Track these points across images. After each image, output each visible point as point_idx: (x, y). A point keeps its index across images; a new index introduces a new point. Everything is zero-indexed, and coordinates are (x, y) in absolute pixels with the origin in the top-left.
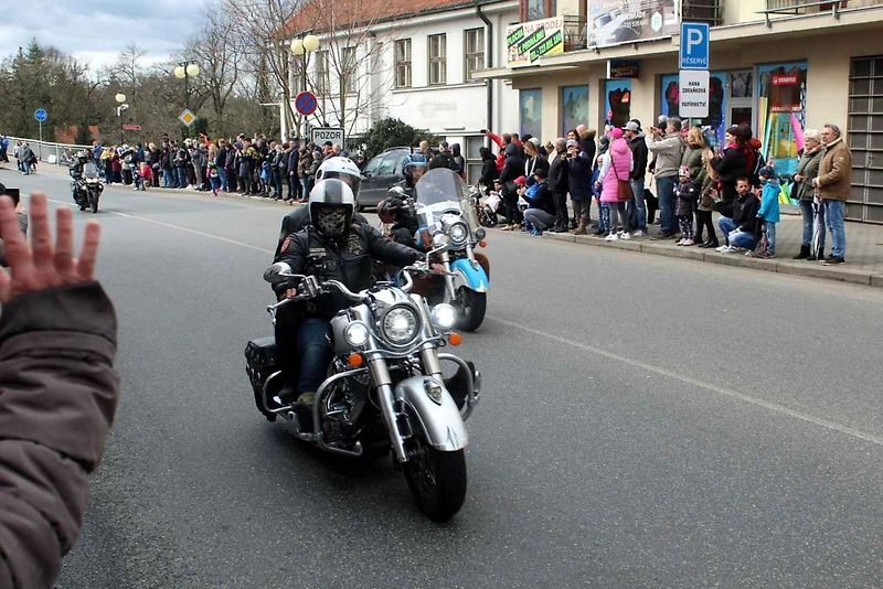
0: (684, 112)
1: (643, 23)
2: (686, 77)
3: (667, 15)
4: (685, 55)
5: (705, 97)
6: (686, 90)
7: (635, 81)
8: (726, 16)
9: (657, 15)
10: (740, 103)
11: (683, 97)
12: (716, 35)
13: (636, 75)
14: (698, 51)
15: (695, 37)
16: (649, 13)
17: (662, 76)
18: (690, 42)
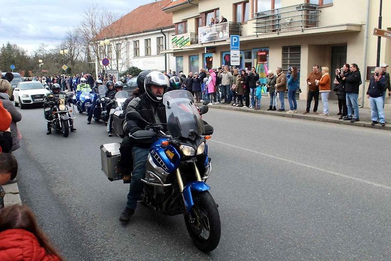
0: (232, 64)
1: (217, 35)
2: (232, 53)
3: (224, 33)
4: (232, 46)
5: (239, 59)
6: (233, 57)
7: (214, 54)
8: (243, 33)
9: (221, 33)
10: (248, 61)
11: (232, 59)
12: (241, 39)
13: (214, 52)
14: (236, 44)
15: (235, 40)
16: (219, 32)
17: (223, 52)
18: (234, 41)
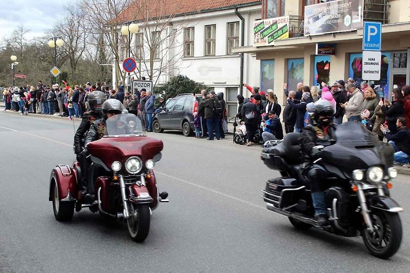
0: (365, 77)
1: (339, 21)
2: (366, 55)
3: (354, 17)
4: (366, 42)
5: (378, 68)
6: (366, 63)
7: (333, 56)
8: (390, 18)
9: (348, 17)
11: (365, 68)
12: (385, 29)
13: (334, 53)
14: (374, 39)
15: (373, 30)
16: (343, 15)
17: (350, 53)
18: (369, 34)
